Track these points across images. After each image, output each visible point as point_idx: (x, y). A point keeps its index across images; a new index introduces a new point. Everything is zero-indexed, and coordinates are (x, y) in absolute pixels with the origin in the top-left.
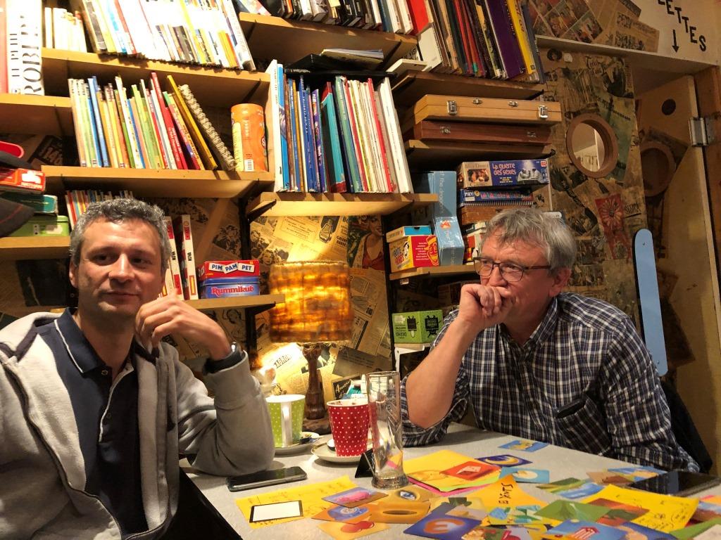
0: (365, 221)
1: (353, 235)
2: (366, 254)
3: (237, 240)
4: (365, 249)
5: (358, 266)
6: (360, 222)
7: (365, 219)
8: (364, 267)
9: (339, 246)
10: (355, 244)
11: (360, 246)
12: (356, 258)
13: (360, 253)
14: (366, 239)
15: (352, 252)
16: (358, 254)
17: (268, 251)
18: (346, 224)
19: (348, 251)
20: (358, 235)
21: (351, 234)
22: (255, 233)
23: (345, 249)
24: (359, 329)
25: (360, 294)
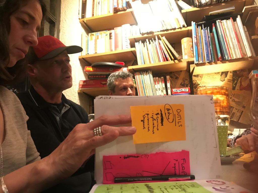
0: (240, 72)
1: (235, 78)
2: (241, 85)
3: (189, 84)
4: (241, 82)
5: (238, 90)
6: (238, 72)
7: (240, 71)
8: (240, 90)
9: (229, 83)
10: (236, 81)
11: (238, 82)
12: (236, 86)
13: (238, 84)
14: (241, 79)
15: (234, 84)
16: (238, 85)
17: (200, 86)
18: (231, 74)
19: (233, 84)
20: (237, 78)
21: (234, 77)
22: (195, 81)
23: (231, 83)
24: (238, 114)
25: (239, 100)
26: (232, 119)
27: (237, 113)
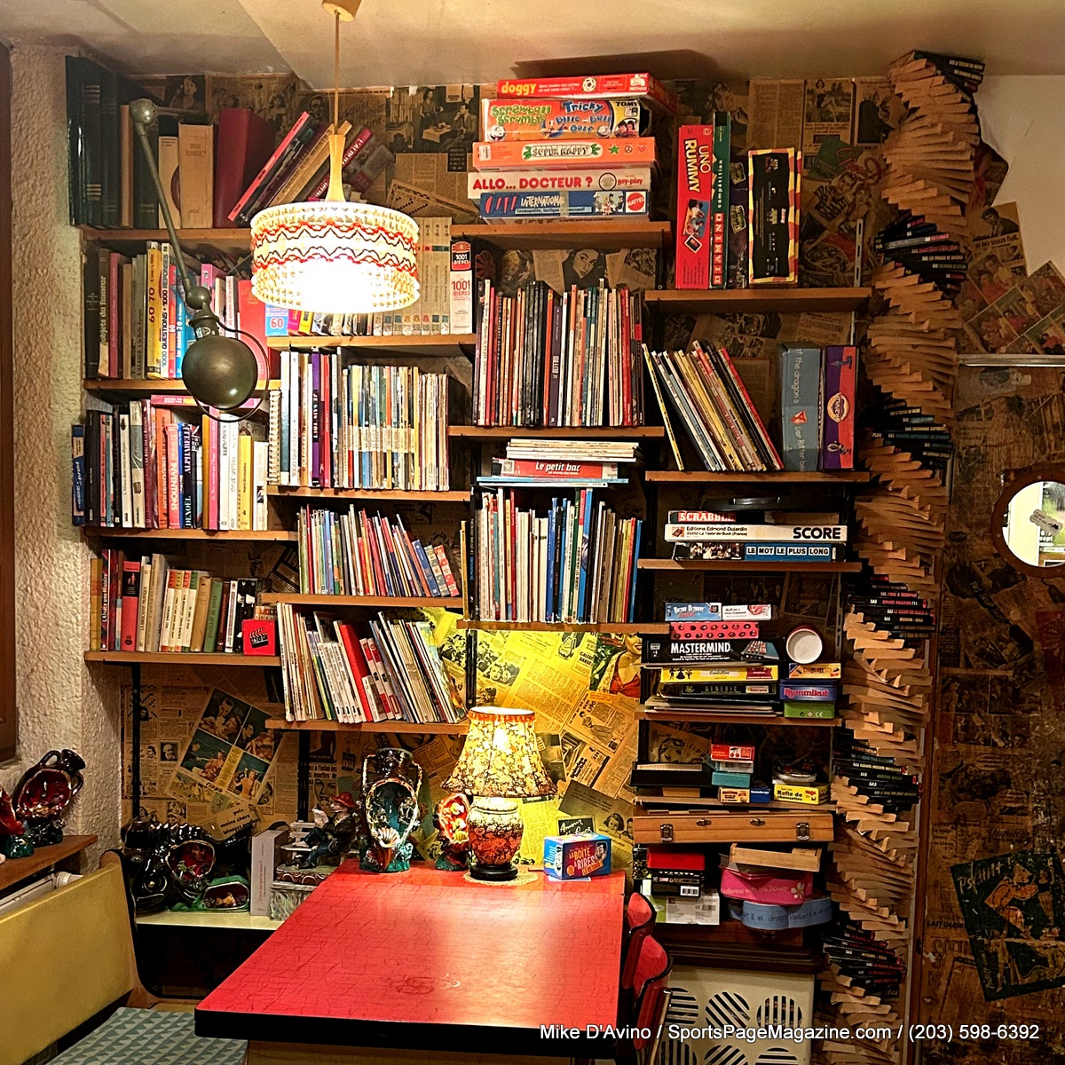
1: (602, 651)
2: (616, 676)
4: (616, 670)
8: (612, 692)
9: (582, 664)
11: (609, 666)
12: (602, 680)
14: (619, 657)
17: (496, 665)
18: (594, 638)
19: (593, 671)
21: (599, 650)
23: (589, 668)
24: (596, 765)
25: (603, 724)
26: (575, 779)
27: (592, 761)
